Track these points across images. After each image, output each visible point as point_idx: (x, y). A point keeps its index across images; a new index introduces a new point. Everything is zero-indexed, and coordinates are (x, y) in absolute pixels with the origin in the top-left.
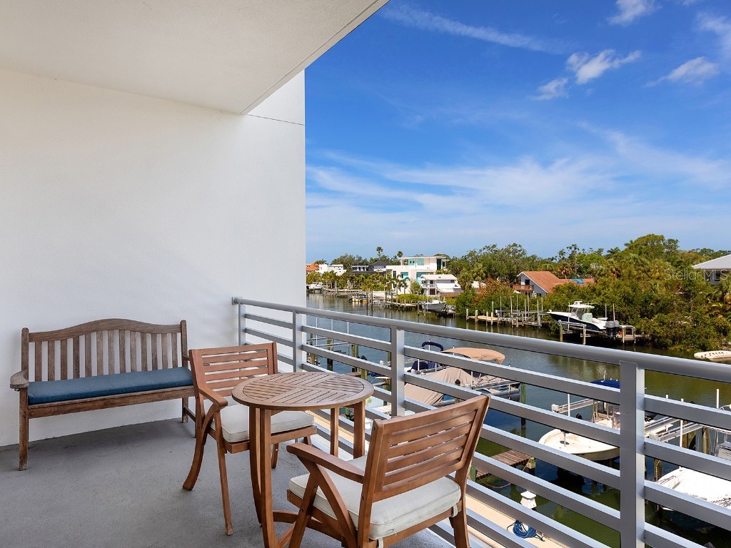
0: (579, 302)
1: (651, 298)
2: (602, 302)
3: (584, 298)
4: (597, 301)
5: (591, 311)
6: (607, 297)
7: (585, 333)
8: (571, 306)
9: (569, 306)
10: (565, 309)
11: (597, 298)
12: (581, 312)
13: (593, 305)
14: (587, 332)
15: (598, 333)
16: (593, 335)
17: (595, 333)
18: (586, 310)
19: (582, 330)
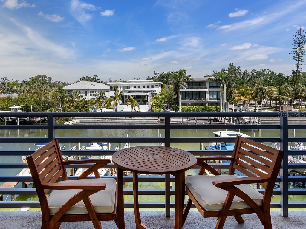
0: (15, 105)
1: (47, 102)
2: (26, 104)
3: (16, 103)
4: (24, 104)
5: (21, 109)
6: (28, 102)
7: (18, 120)
8: (11, 107)
10: (7, 109)
11: (24, 103)
12: (16, 109)
13: (21, 106)
14: (20, 119)
15: (24, 119)
16: (22, 120)
17: (23, 119)
18: (18, 109)
19: (17, 119)
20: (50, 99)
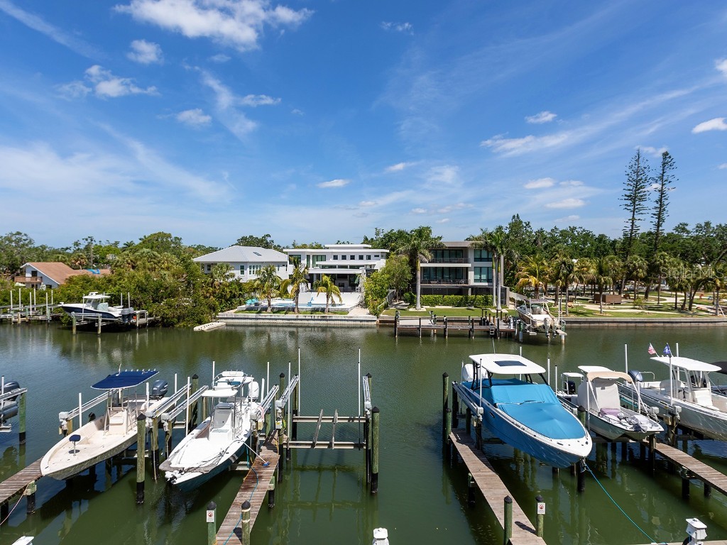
0: (94, 293)
1: (162, 286)
2: (118, 291)
3: (99, 289)
4: (113, 290)
5: (107, 300)
6: (122, 287)
7: (100, 322)
8: (86, 297)
9: (84, 297)
10: (79, 300)
12: (97, 302)
13: (109, 295)
14: (103, 321)
15: (113, 321)
16: (109, 323)
17: (110, 321)
18: (102, 300)
19: (98, 320)
20: (170, 280)
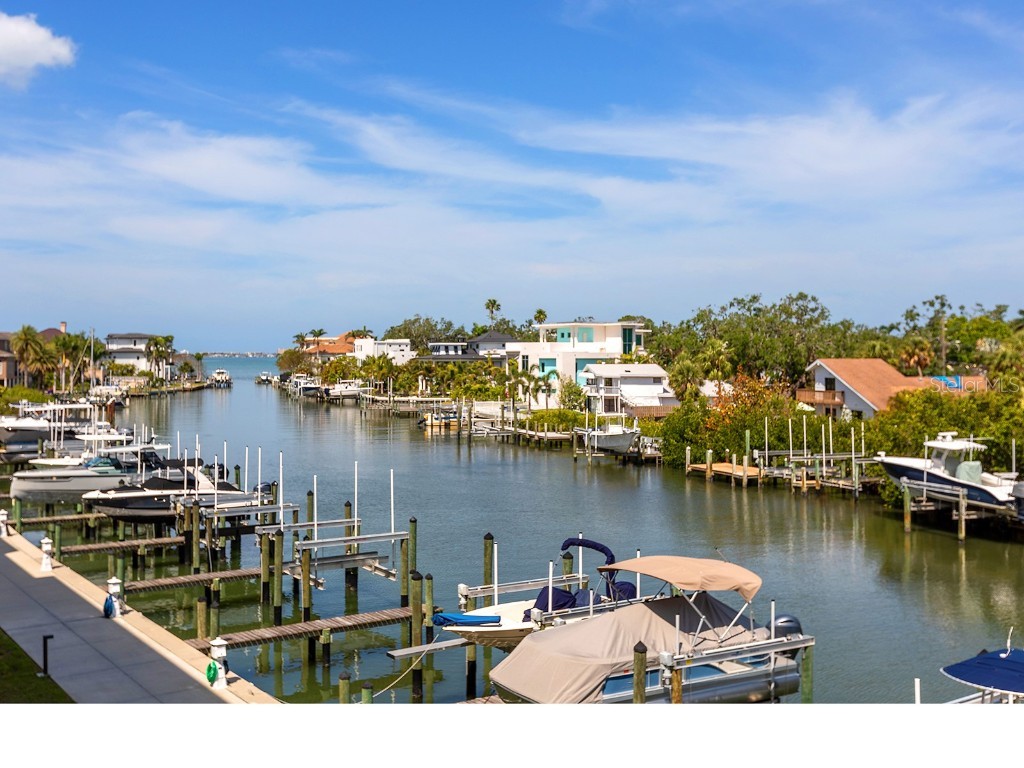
0: (949, 435)
2: (1006, 435)
3: (962, 424)
4: (993, 430)
5: (978, 456)
6: (1015, 424)
7: (963, 510)
8: (932, 444)
9: (928, 444)
10: (917, 451)
11: (993, 427)
12: (954, 459)
13: (983, 443)
14: (970, 507)
15: (993, 511)
16: (984, 515)
17: (988, 510)
18: (968, 454)
19: (957, 503)
